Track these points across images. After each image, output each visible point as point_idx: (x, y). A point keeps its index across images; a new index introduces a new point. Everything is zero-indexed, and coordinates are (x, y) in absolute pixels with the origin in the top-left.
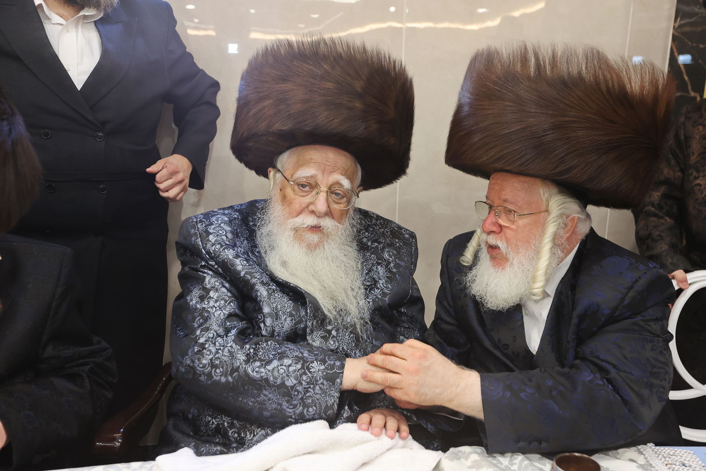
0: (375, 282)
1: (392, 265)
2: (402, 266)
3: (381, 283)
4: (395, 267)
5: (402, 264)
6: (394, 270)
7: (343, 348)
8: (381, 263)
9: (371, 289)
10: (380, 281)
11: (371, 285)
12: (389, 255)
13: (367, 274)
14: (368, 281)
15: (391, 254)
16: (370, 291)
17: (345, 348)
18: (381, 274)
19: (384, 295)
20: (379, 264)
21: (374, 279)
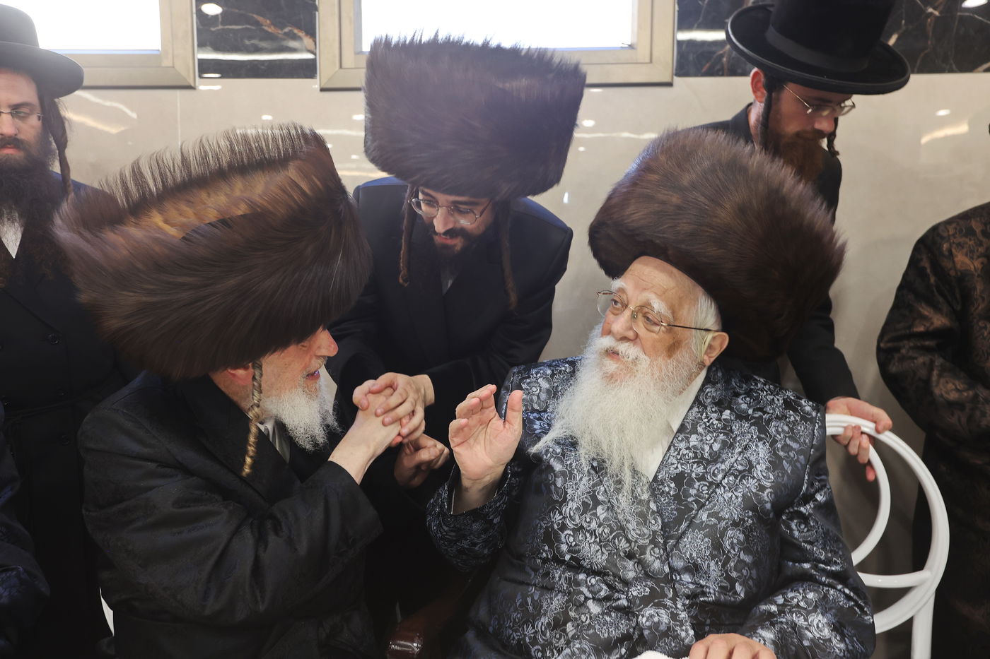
0: (751, 466)
1: (779, 446)
2: (794, 450)
3: (760, 469)
4: (782, 449)
5: (795, 446)
6: (781, 453)
7: (691, 555)
8: (763, 438)
9: (743, 477)
10: (757, 466)
11: (745, 470)
12: (777, 431)
13: (740, 453)
14: (742, 465)
15: (780, 430)
16: (741, 480)
17: (694, 555)
18: (761, 455)
19: (762, 488)
20: (760, 439)
21: (750, 462)
